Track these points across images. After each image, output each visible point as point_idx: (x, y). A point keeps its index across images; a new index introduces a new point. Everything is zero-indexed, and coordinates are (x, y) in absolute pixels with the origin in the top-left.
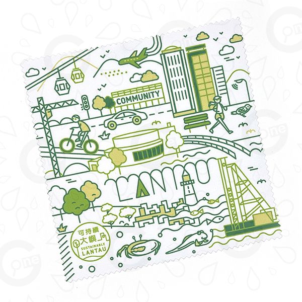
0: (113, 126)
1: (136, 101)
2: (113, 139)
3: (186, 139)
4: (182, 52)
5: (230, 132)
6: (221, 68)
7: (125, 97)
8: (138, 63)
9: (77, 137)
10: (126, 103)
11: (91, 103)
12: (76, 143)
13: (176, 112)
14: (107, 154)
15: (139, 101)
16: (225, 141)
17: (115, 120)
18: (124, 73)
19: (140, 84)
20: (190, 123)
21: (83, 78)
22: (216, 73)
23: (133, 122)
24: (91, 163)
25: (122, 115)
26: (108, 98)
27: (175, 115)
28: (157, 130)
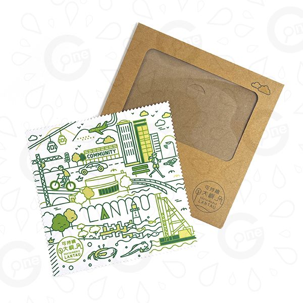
0: (85, 173)
1: (100, 156)
2: (85, 181)
3: (134, 181)
4: (131, 124)
5: (163, 176)
6: (156, 134)
7: (92, 153)
8: (102, 131)
9: (61, 180)
10: (93, 158)
11: (71, 158)
12: (61, 184)
13: (127, 164)
14: (81, 191)
15: (102, 156)
16: (159, 183)
17: (86, 169)
18: (92, 138)
19: (103, 145)
20: (136, 171)
21: (66, 141)
22: (153, 138)
23: (98, 170)
24: (71, 197)
25: (91, 166)
26: (82, 154)
27: (126, 165)
28: (114, 175)
